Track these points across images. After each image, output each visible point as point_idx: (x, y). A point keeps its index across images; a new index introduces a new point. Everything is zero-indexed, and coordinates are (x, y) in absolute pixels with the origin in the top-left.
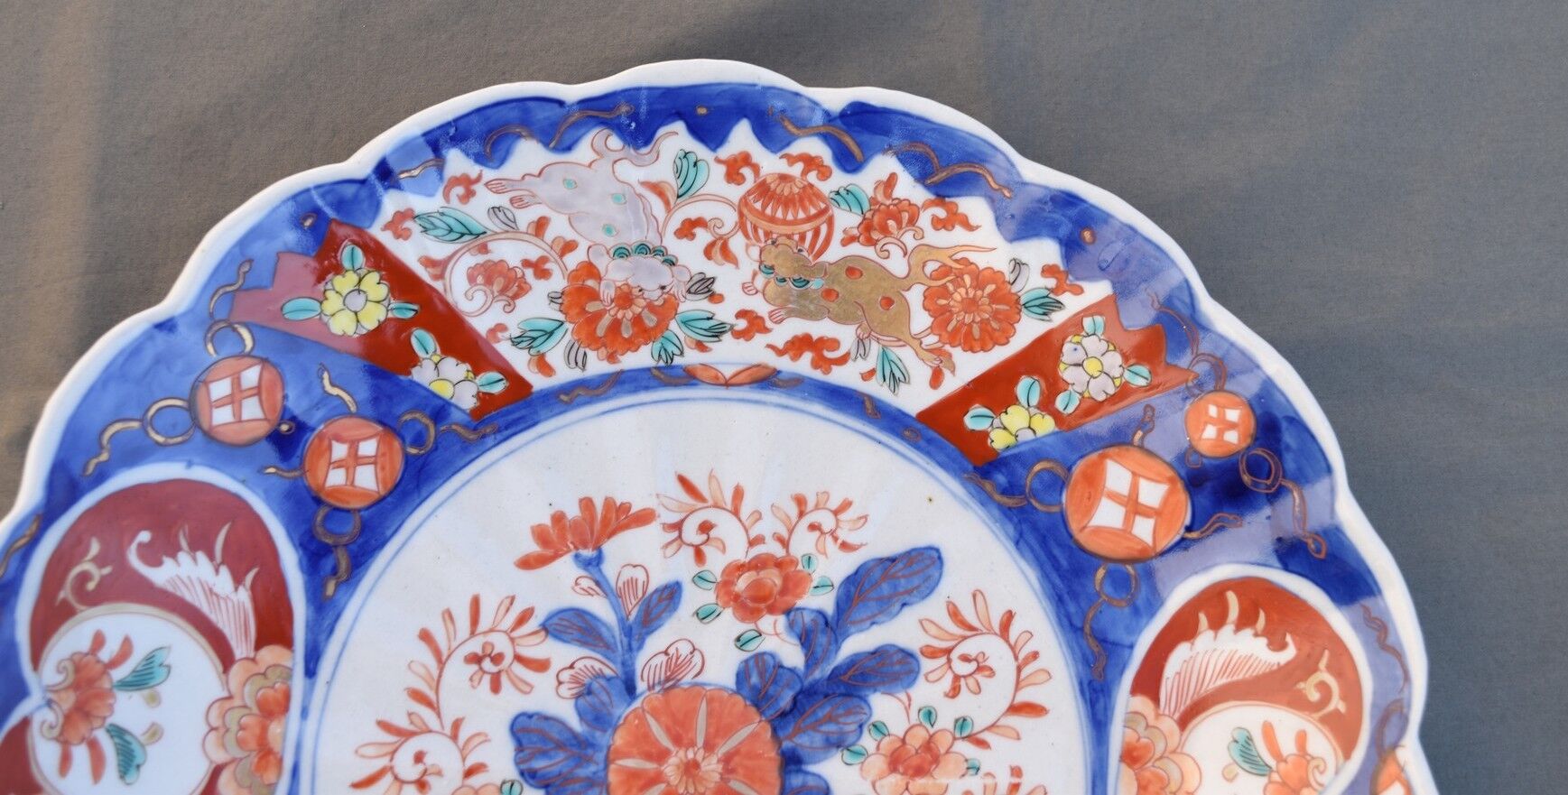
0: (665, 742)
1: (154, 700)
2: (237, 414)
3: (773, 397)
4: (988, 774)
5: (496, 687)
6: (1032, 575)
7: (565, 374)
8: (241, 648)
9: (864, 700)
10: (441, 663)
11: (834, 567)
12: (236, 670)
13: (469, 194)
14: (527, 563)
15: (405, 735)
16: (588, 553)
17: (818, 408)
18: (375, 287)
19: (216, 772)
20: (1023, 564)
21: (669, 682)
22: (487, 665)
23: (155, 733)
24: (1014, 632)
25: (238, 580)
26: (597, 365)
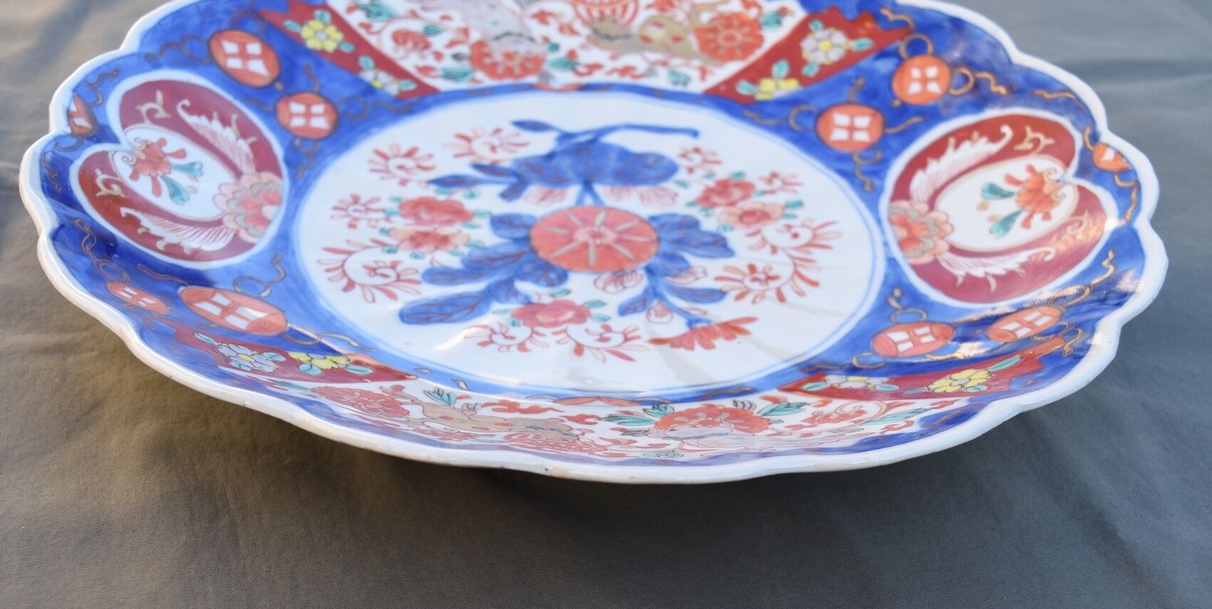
0: (619, 247)
1: (992, 219)
4: (374, 227)
9: (467, 266)
10: (797, 274)
14: (750, 320)
15: (810, 244)
20: (329, 309)
22: (762, 277)
24: (344, 282)
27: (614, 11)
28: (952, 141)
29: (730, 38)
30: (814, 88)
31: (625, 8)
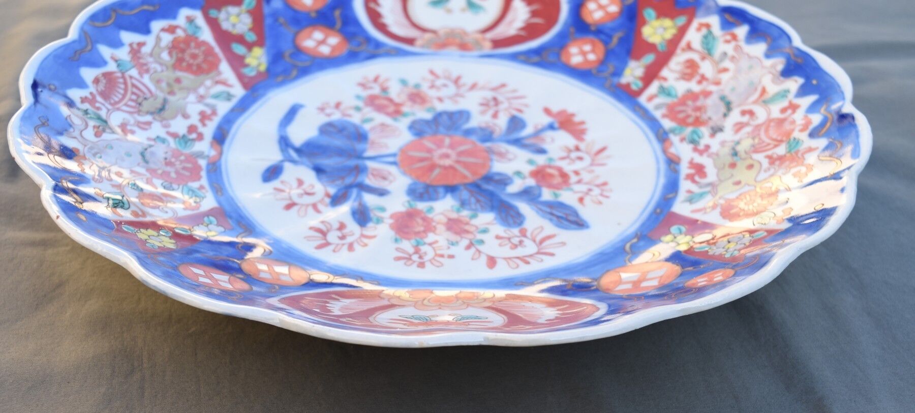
0: (459, 149)
1: (463, 10)
2: (596, 10)
3: (663, 166)
4: (449, 248)
5: (482, 105)
6: (582, 260)
7: (650, 106)
8: (490, 35)
9: (491, 211)
10: (491, 90)
11: (568, 197)
12: (479, 36)
13: (728, 42)
14: (547, 109)
15: (456, 82)
16: (556, 125)
17: (662, 181)
18: (669, 34)
19: (434, 32)
21: (490, 151)
22: (492, 102)
23: (449, 11)
24: (541, 256)
25: (523, 29)
26: (658, 114)
27: (133, 93)
28: (372, 5)
29: (194, 56)
30: (268, 42)
31: (134, 86)
